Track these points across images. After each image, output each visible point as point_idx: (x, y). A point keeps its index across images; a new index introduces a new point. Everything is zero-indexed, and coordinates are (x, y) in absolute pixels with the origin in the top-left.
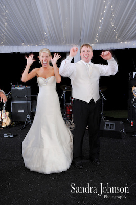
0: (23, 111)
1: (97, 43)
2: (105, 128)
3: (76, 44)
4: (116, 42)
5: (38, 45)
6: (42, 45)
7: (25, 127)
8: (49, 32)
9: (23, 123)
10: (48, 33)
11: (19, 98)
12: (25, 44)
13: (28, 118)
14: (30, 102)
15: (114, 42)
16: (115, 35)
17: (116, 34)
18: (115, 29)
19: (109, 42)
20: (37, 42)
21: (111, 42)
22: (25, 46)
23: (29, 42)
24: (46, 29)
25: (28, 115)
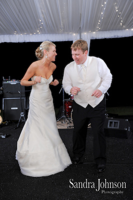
0: (17, 108)
1: (100, 31)
2: (108, 127)
3: (75, 33)
4: (121, 29)
5: (33, 34)
6: (37, 33)
7: (19, 127)
8: (44, 18)
9: (17, 122)
10: (43, 20)
11: (12, 94)
12: (17, 33)
13: (22, 116)
14: (25, 98)
15: (119, 29)
16: (120, 22)
17: (121, 20)
18: (119, 15)
19: (112, 30)
20: (31, 30)
21: (116, 30)
22: (17, 35)
23: (22, 31)
24: (41, 16)
25: (22, 113)
